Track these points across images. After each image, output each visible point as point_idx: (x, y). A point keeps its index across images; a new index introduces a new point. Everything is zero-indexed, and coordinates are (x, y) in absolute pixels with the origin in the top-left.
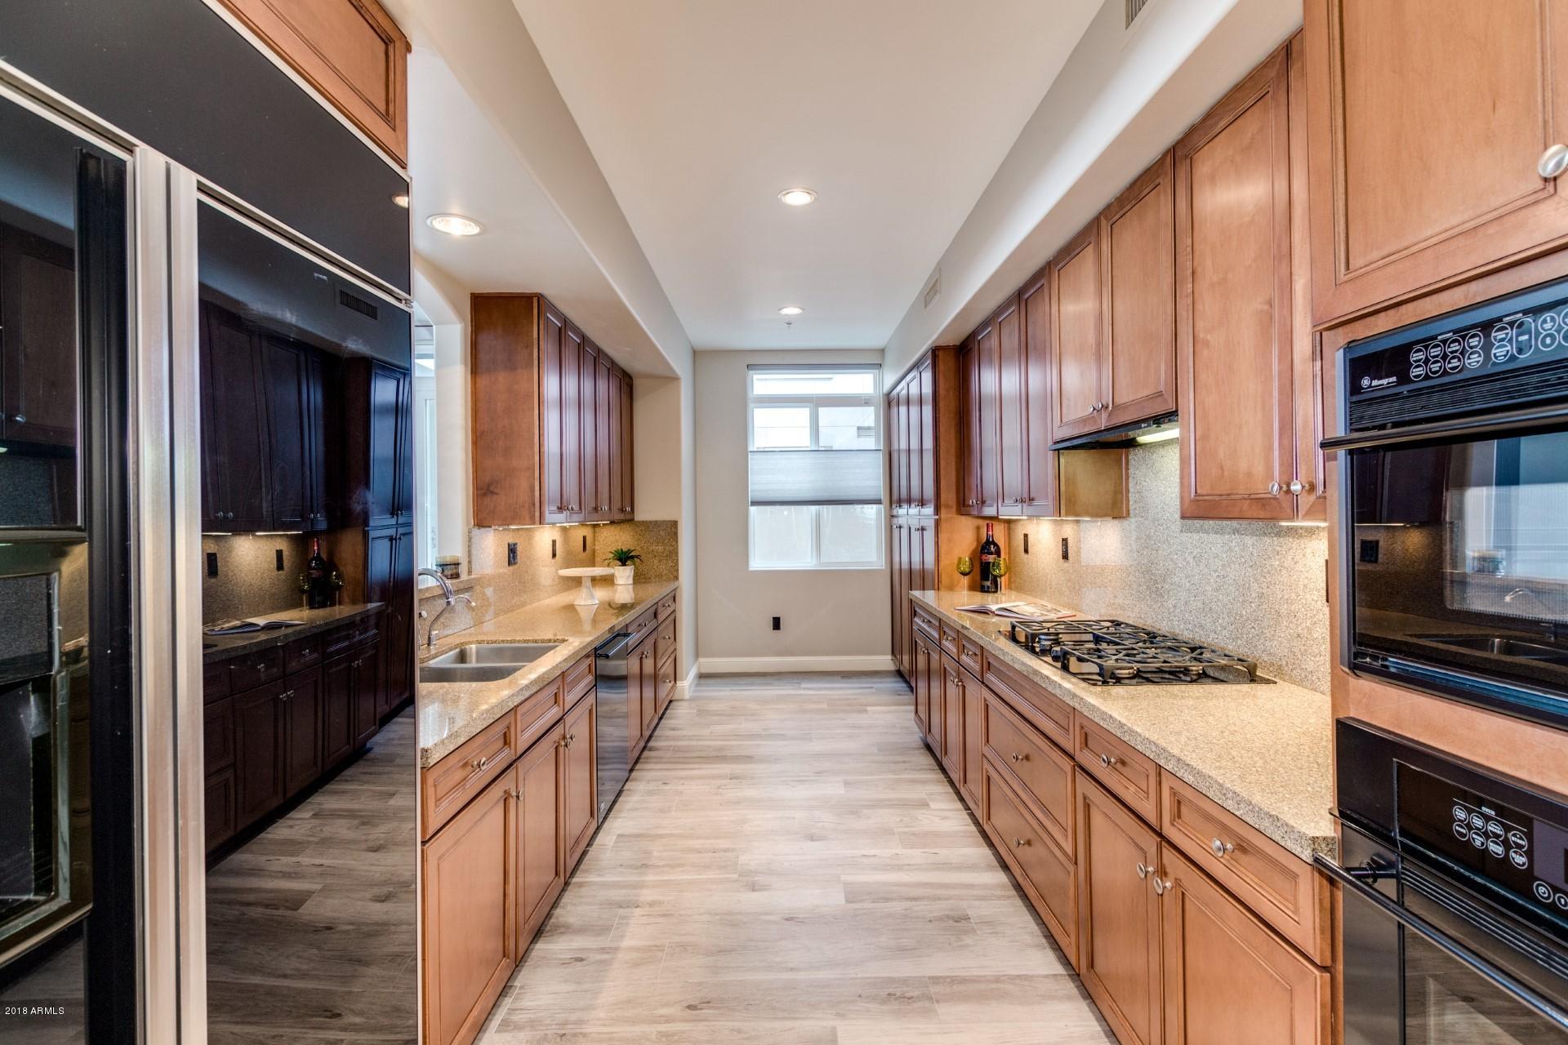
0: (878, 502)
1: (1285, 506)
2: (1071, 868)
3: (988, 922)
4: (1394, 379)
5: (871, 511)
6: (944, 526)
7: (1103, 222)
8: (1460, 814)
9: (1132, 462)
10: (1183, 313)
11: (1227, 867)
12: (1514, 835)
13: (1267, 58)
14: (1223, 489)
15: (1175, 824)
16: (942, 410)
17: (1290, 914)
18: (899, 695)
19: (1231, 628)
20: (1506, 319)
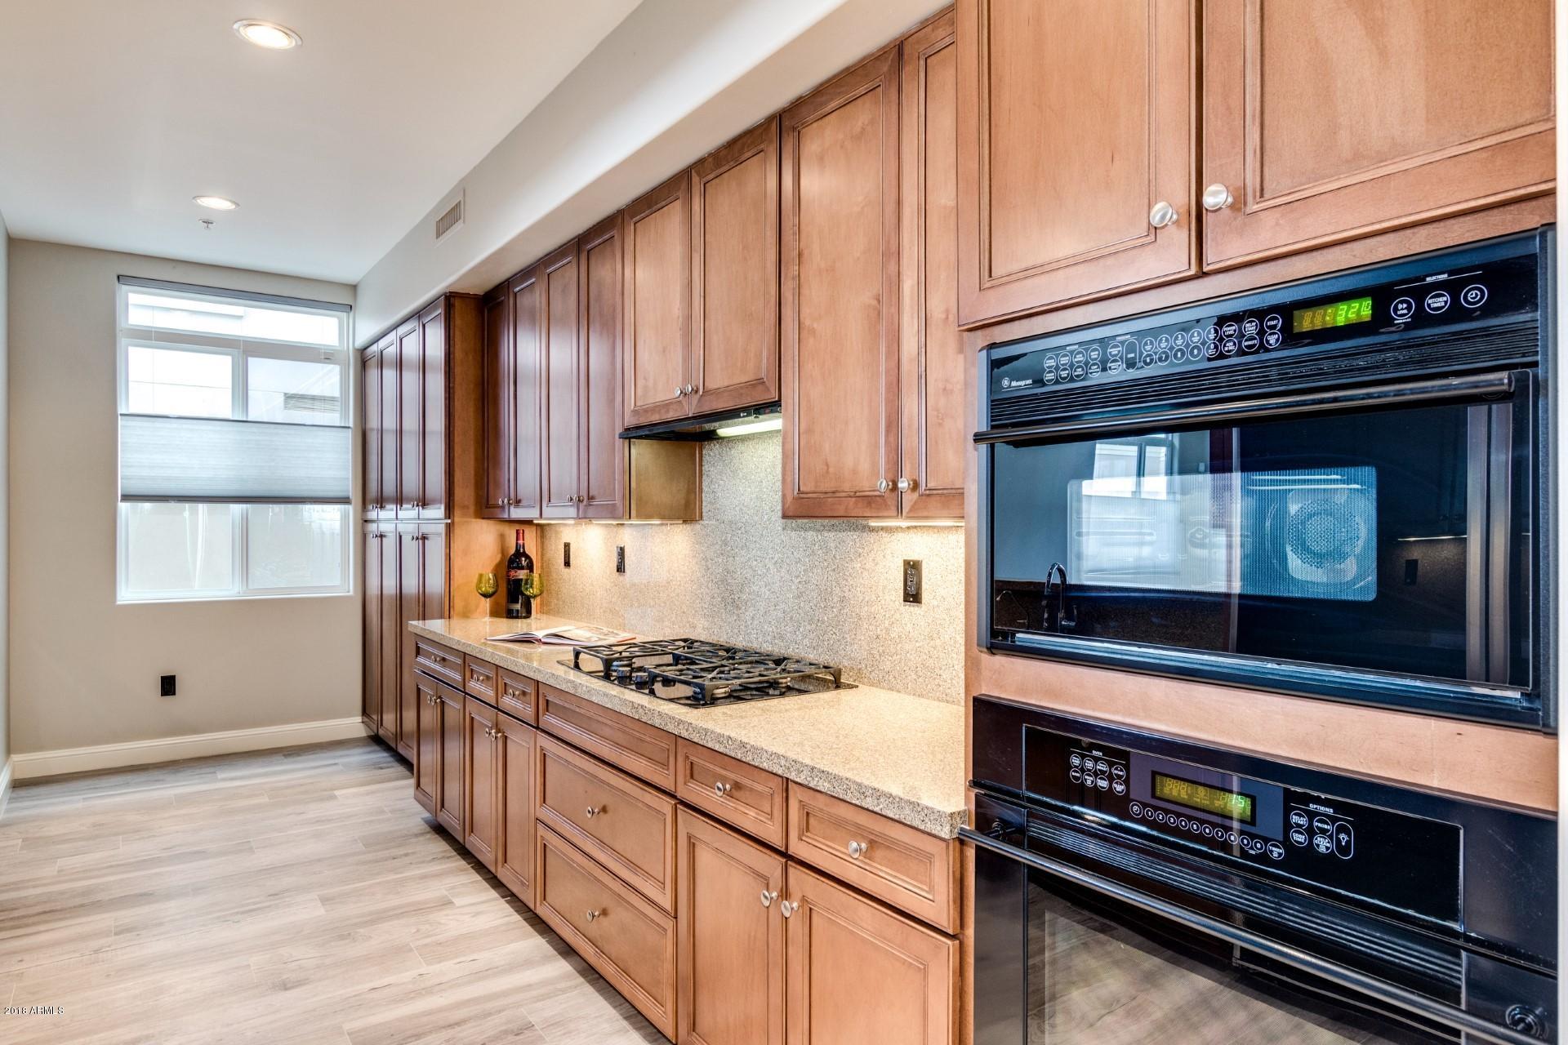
0: (345, 500)
1: (889, 503)
2: (669, 924)
3: (556, 1023)
4: (1029, 382)
5: (333, 512)
6: (458, 532)
7: (695, 179)
8: (1076, 761)
9: (706, 458)
10: (788, 295)
11: (860, 867)
12: (1116, 769)
13: (878, 51)
14: (828, 486)
15: (804, 838)
16: (458, 379)
17: (926, 895)
18: (381, 768)
19: (812, 636)
20: (1119, 338)
